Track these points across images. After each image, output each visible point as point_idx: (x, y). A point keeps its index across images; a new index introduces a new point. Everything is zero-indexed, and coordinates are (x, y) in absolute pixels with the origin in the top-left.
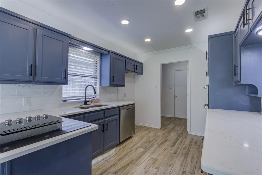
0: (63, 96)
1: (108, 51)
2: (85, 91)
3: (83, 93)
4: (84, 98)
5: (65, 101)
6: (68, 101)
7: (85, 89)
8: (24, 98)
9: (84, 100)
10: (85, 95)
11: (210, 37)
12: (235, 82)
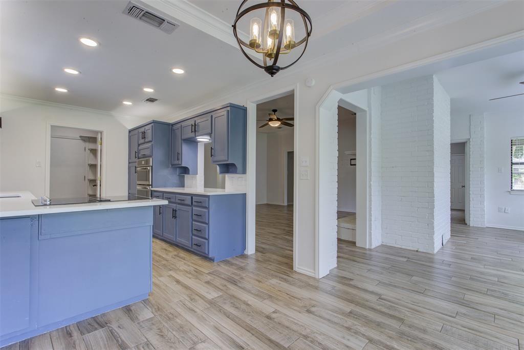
11: (154, 122)
12: (172, 165)
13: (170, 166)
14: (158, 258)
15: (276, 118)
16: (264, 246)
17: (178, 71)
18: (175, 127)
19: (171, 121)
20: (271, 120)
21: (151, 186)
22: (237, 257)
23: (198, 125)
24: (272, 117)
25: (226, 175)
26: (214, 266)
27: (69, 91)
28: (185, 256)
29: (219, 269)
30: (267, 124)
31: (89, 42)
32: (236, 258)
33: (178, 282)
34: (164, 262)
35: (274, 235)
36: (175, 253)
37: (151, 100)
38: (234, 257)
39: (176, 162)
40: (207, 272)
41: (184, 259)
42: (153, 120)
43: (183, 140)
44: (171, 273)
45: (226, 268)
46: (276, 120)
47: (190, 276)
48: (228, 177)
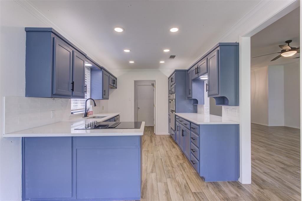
0: (71, 109)
1: (100, 67)
2: (85, 104)
3: (84, 105)
4: (85, 110)
5: (72, 113)
6: (75, 113)
7: (85, 102)
8: (52, 111)
9: (84, 112)
10: (85, 108)
11: (176, 71)
12: (188, 98)
13: (187, 98)
14: (169, 163)
15: (290, 49)
16: (265, 177)
17: (174, 30)
18: (189, 72)
19: (187, 68)
20: (284, 51)
21: (175, 112)
22: (229, 182)
23: (200, 68)
24: (284, 48)
25: (223, 106)
26: (204, 186)
27: (135, 62)
28: (186, 167)
29: (205, 191)
30: (280, 56)
31: (119, 30)
32: (228, 184)
33: (167, 192)
34: (170, 168)
35: (283, 166)
36: (182, 162)
37: (173, 57)
38: (226, 181)
39: (189, 96)
40: (193, 191)
41: (184, 170)
42: (175, 70)
43: (193, 80)
44: (169, 181)
45: (213, 193)
46: (290, 50)
47: (178, 190)
48: (224, 107)
